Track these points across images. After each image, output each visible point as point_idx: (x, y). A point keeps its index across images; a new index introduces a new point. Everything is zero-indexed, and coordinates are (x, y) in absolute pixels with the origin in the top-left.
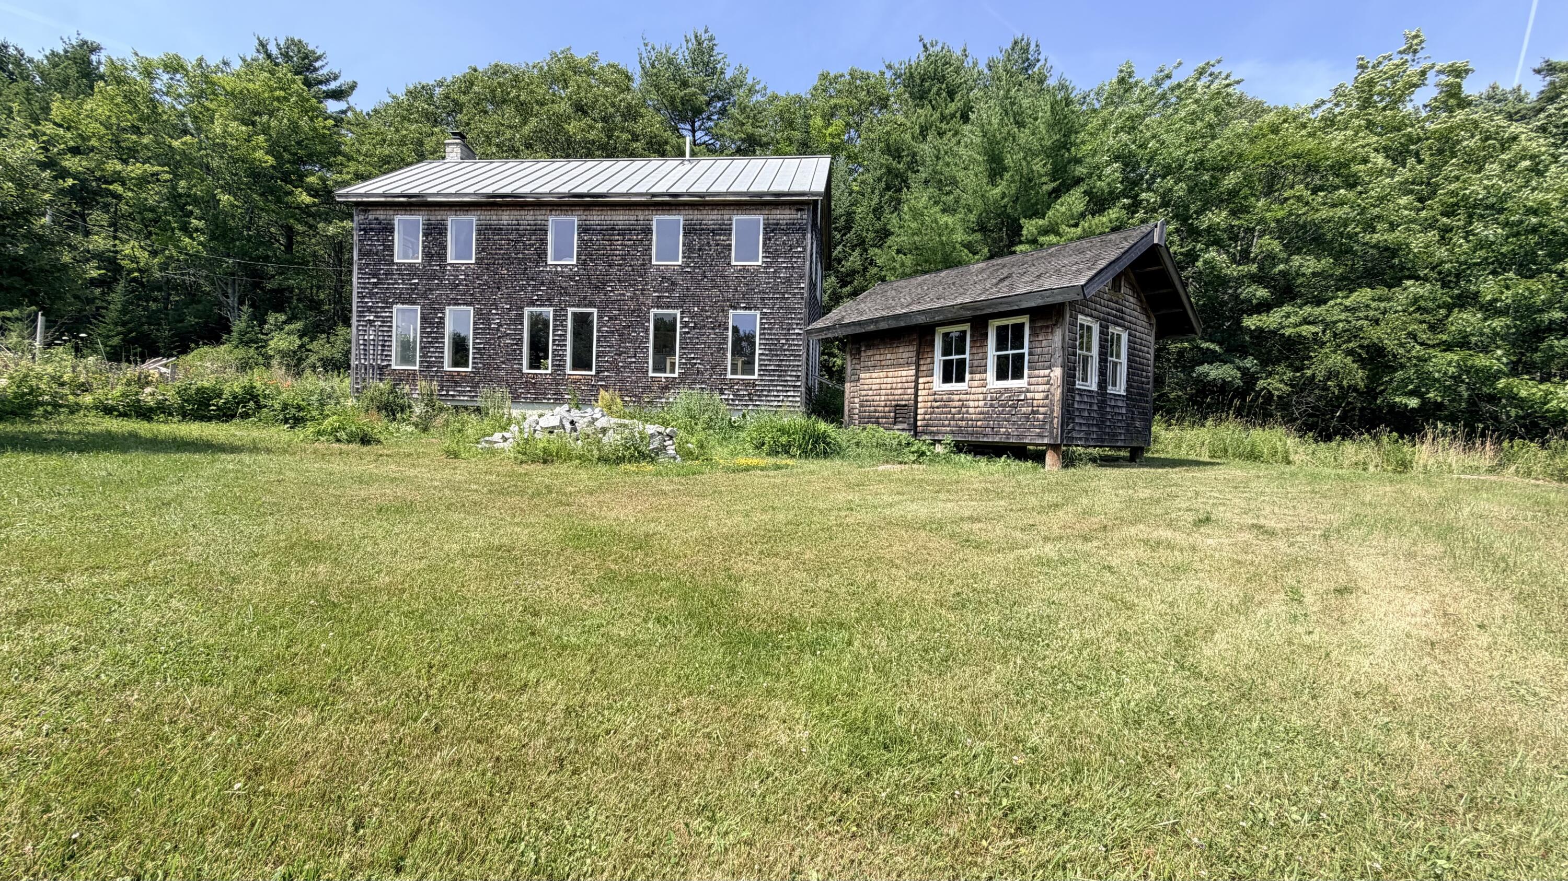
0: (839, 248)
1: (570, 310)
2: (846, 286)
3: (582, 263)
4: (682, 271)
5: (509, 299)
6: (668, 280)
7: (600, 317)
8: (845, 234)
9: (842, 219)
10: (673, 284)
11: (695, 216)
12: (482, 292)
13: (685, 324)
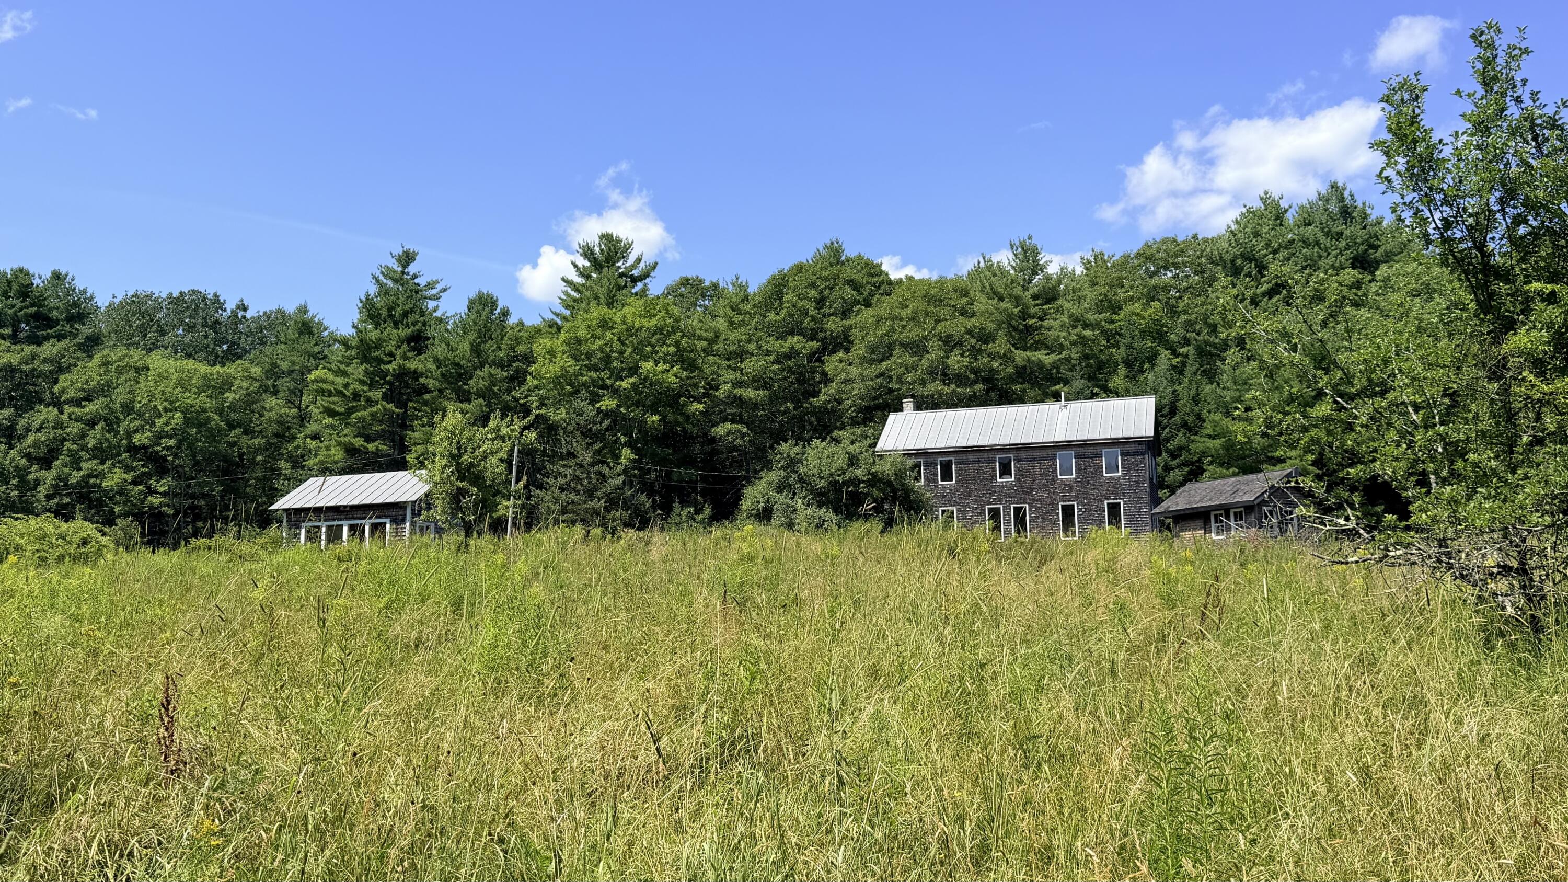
0: (1167, 430)
1: (1012, 506)
2: (1175, 459)
3: (1018, 479)
4: (1075, 480)
5: (976, 502)
6: (1069, 486)
7: (1030, 509)
8: (1170, 419)
9: (1167, 407)
10: (1071, 488)
11: (1081, 451)
12: (960, 499)
13: (1080, 510)
